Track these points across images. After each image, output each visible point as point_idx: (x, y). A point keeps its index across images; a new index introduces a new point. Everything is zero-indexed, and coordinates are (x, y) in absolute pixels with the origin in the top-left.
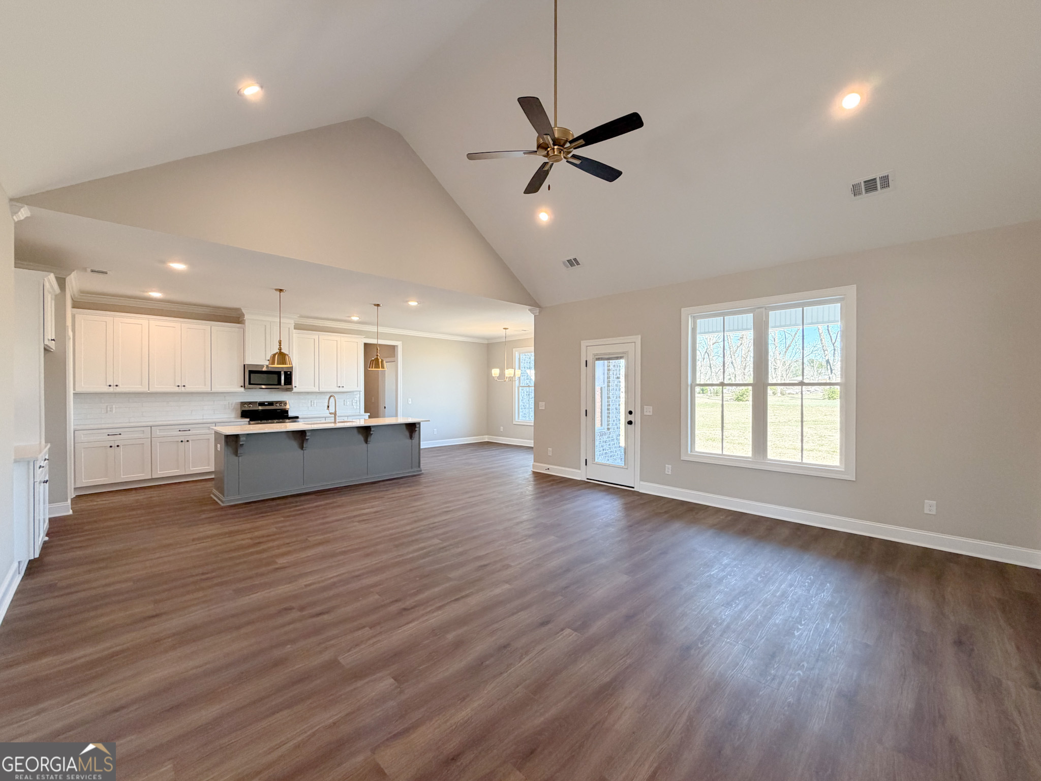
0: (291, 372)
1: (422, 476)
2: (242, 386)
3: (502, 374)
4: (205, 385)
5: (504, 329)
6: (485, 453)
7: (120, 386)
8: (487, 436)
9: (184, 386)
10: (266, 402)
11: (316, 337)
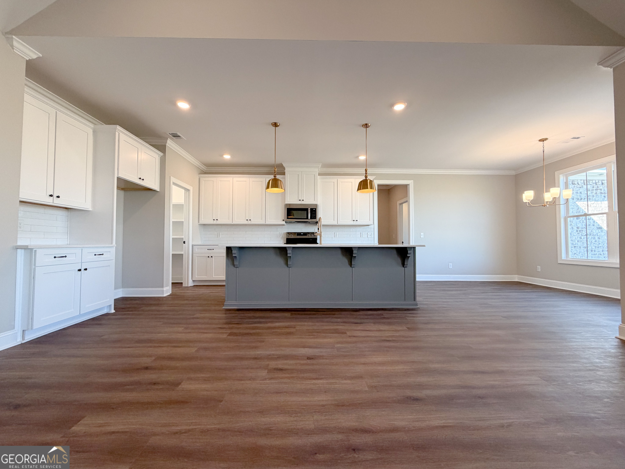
0: (315, 209)
1: (418, 312)
2: (283, 220)
3: (538, 198)
4: (262, 219)
5: (540, 140)
6: (514, 294)
7: (219, 220)
8: (517, 276)
9: (250, 220)
10: (302, 233)
11: (335, 180)
